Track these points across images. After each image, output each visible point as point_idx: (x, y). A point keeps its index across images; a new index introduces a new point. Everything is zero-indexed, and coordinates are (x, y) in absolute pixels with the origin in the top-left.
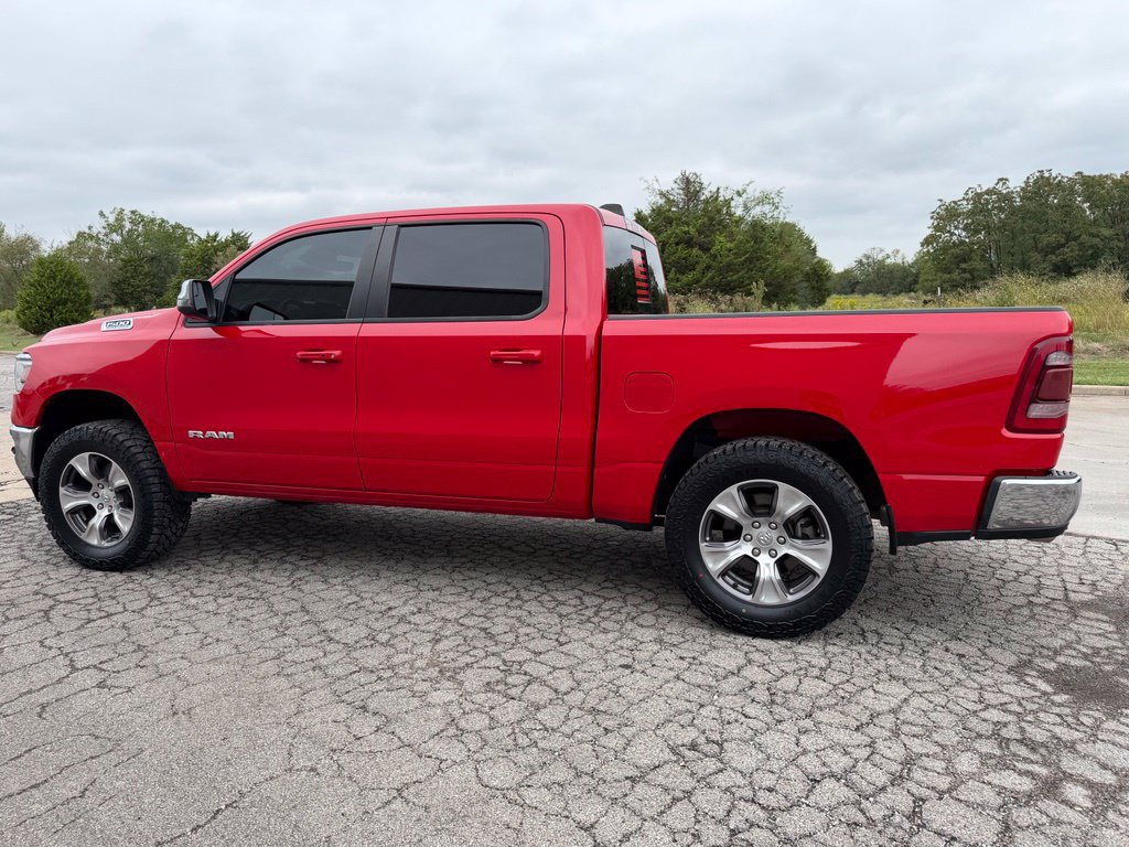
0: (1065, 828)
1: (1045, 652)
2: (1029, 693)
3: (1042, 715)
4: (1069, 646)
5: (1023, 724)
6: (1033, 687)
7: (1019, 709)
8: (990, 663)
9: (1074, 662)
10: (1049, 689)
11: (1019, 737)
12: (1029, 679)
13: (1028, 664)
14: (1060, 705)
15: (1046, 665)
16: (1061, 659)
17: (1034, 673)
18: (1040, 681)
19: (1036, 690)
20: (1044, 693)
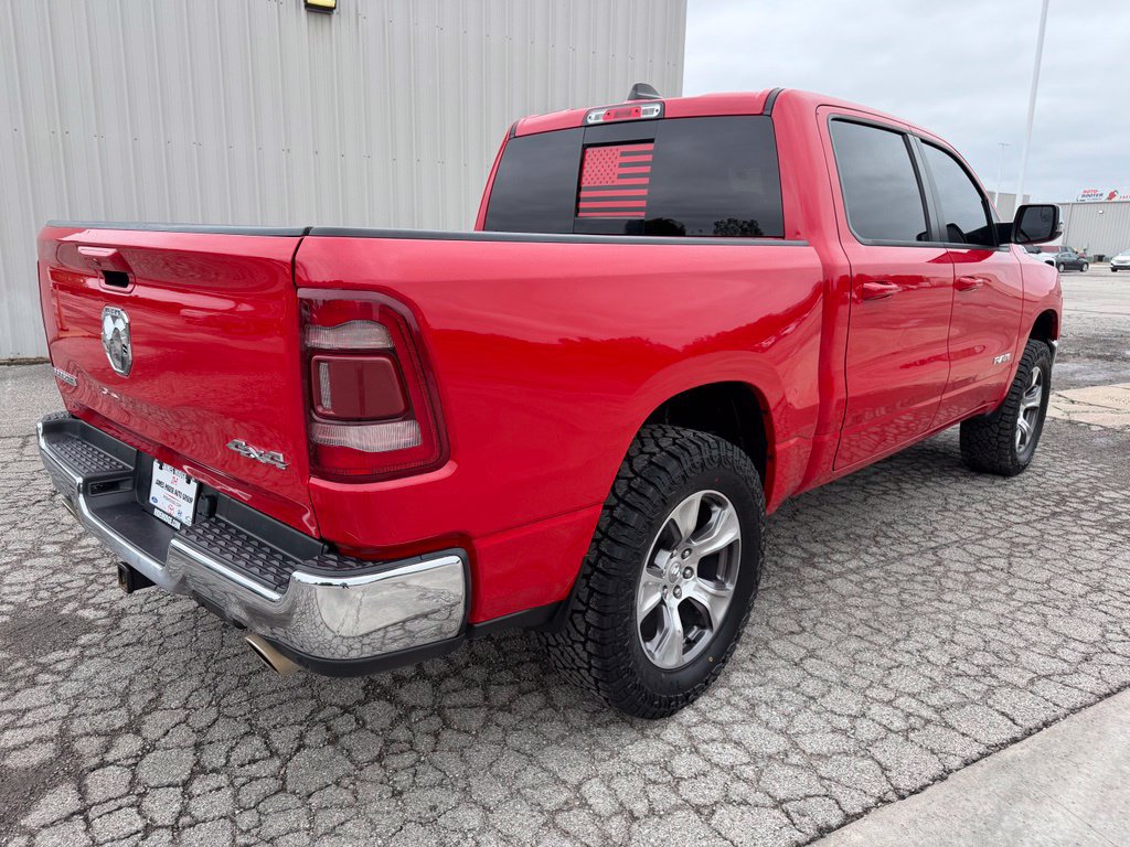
0: (58, 530)
1: (94, 651)
2: (98, 600)
3: (83, 583)
4: (67, 675)
5: (95, 571)
6: (97, 607)
7: (102, 580)
8: (145, 609)
9: (59, 654)
10: (81, 613)
11: (96, 562)
12: (103, 613)
13: (109, 629)
14: (68, 600)
15: (89, 636)
16: (73, 652)
17: (99, 622)
18: (92, 617)
19: (94, 605)
20: (84, 607)
